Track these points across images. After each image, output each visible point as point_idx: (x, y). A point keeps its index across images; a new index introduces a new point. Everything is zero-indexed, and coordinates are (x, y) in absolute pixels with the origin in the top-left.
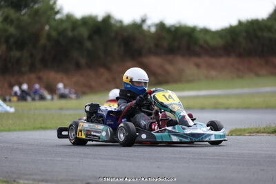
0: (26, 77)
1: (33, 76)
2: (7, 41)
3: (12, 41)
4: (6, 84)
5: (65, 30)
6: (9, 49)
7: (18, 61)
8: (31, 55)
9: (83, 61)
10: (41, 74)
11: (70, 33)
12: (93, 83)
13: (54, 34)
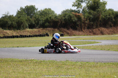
0: (95, 29)
1: (97, 29)
2: (89, 19)
3: (91, 19)
4: (89, 32)
5: (107, 15)
6: (90, 21)
7: (93, 25)
8: (97, 23)
9: (112, 25)
10: (100, 29)
11: (108, 16)
12: (115, 31)
13: (103, 17)
